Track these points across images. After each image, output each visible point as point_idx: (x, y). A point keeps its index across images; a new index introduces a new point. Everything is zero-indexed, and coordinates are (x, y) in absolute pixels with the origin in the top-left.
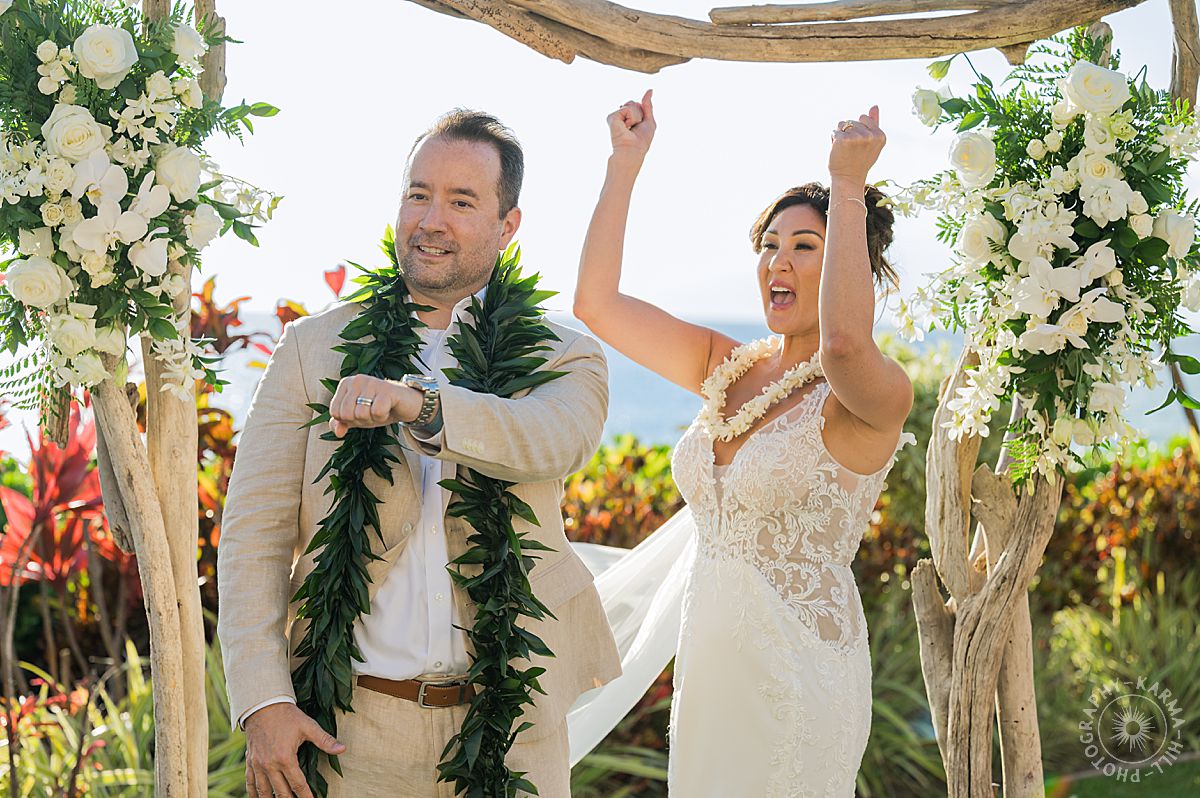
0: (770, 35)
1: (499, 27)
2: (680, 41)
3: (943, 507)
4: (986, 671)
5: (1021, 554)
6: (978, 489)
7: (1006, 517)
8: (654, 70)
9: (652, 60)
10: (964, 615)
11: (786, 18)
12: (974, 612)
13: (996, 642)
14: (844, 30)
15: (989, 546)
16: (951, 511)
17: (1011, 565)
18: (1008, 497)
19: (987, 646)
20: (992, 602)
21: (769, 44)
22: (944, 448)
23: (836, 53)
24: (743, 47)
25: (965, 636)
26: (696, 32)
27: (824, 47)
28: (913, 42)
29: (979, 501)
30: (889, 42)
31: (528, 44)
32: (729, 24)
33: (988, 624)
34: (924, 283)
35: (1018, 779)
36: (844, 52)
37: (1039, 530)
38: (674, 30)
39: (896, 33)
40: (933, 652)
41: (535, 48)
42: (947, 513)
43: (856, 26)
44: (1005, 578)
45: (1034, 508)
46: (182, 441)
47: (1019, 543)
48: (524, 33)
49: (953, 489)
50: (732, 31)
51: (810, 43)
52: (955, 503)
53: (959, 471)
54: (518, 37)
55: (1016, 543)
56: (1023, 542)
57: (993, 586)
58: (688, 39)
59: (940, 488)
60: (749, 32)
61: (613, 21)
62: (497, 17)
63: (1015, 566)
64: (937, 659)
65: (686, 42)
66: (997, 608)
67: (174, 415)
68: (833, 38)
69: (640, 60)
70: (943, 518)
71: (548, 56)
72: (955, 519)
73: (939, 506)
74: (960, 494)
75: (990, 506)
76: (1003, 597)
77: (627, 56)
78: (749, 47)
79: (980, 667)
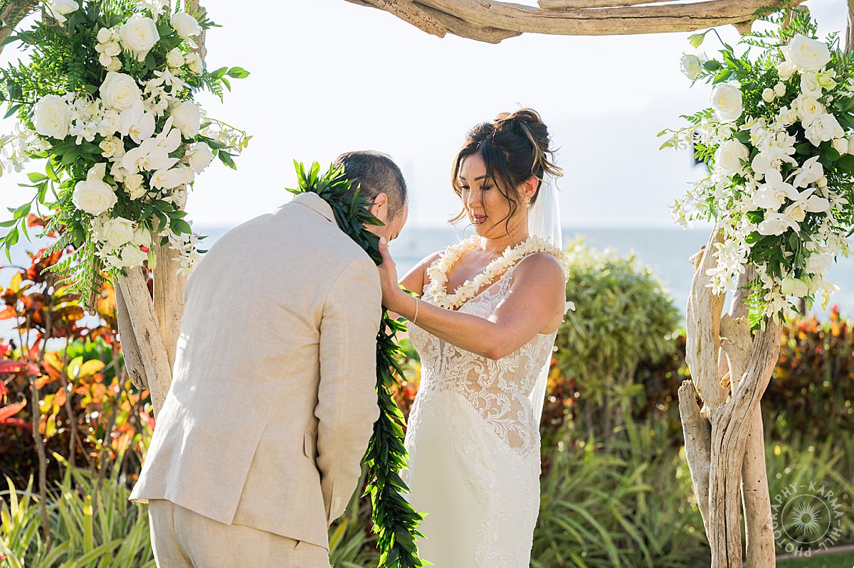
0: (580, 16)
1: (396, 12)
2: (519, 21)
3: (700, 343)
4: (735, 456)
5: (758, 374)
6: (724, 330)
7: (745, 349)
8: (497, 41)
9: (497, 34)
10: (719, 417)
11: (591, 4)
12: (726, 415)
13: (741, 435)
14: (631, 13)
15: (733, 370)
16: (706, 346)
17: (751, 381)
18: (745, 335)
19: (736, 438)
20: (739, 407)
21: (580, 23)
22: (700, 302)
23: (626, 29)
24: (562, 25)
25: (720, 431)
26: (530, 15)
27: (618, 25)
28: (678, 21)
29: (725, 338)
30: (662, 21)
31: (415, 24)
32: (553, 9)
33: (736, 422)
34: (691, 188)
35: (757, 530)
36: (631, 28)
37: (770, 356)
38: (516, 13)
39: (667, 15)
40: (694, 445)
41: (420, 27)
42: (702, 348)
43: (639, 9)
44: (747, 390)
45: (766, 341)
46: (180, 308)
47: (756, 366)
48: (413, 17)
49: (708, 331)
50: (555, 14)
51: (609, 22)
52: (709, 340)
53: (712, 318)
54: (408, 19)
55: (754, 365)
56: (759, 365)
57: (739, 396)
58: (525, 20)
59: (698, 329)
60: (566, 14)
61: (473, 8)
62: (395, 5)
63: (754, 381)
64: (698, 449)
65: (523, 21)
66: (742, 411)
67: (175, 289)
68: (624, 18)
69: (489, 34)
70: (700, 350)
71: (428, 32)
72: (709, 351)
73: (696, 343)
74: (713, 333)
75: (733, 342)
76: (747, 404)
77: (480, 32)
78: (566, 25)
79: (731, 453)
